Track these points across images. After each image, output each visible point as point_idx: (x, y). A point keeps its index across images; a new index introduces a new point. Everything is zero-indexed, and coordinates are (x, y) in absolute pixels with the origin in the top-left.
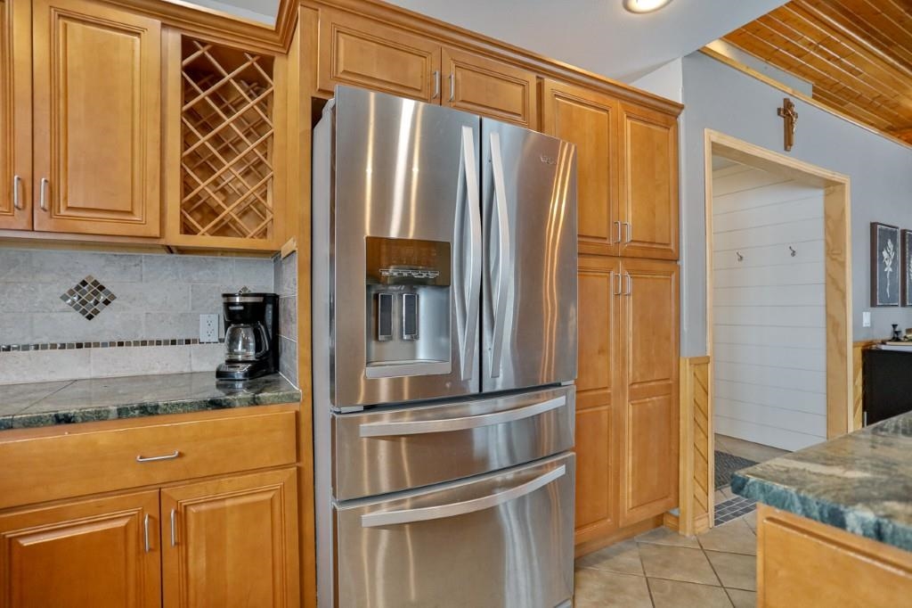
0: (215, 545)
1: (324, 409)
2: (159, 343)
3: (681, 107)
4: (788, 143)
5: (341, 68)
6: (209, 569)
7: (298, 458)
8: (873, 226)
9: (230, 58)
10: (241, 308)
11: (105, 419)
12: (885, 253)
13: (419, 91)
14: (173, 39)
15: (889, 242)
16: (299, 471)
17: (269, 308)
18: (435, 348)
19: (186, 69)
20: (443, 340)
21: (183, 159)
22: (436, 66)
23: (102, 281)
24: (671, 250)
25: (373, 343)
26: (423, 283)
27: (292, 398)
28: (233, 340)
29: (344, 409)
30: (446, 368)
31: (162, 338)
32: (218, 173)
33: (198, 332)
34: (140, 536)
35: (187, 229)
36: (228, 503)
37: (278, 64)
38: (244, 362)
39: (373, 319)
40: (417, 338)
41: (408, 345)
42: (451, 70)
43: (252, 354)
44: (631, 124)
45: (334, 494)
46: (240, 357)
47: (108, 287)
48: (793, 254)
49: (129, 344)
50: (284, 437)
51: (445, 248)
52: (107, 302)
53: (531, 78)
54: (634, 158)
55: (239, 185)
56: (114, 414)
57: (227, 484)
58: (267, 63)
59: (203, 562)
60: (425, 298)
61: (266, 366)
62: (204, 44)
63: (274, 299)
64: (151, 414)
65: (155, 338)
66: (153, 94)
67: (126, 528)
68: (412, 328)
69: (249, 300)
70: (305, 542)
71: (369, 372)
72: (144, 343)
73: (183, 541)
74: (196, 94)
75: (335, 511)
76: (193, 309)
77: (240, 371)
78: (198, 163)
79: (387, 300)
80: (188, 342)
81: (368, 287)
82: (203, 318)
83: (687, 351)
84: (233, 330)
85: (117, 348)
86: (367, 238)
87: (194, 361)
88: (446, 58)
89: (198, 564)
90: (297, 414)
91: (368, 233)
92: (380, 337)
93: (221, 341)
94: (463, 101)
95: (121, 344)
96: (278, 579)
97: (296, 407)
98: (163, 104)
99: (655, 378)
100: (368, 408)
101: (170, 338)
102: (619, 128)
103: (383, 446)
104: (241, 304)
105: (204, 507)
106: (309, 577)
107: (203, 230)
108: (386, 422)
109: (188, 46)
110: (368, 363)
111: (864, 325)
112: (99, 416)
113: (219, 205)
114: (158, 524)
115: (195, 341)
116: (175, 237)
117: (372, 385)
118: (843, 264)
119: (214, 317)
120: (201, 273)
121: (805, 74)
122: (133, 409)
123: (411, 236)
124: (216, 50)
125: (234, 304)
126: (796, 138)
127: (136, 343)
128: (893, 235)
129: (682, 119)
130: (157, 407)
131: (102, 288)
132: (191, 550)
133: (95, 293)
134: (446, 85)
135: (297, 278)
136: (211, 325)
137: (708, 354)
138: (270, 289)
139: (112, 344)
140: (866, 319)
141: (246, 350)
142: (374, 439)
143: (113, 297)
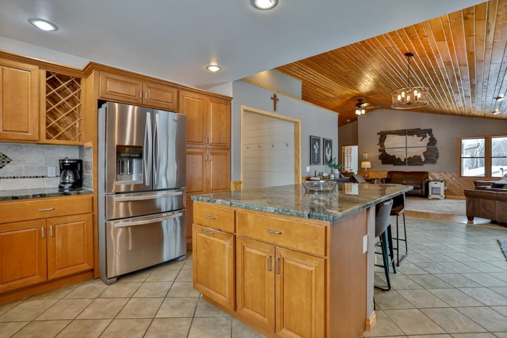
0: (64, 237)
1: (102, 194)
2: (30, 177)
3: (232, 98)
4: (275, 109)
5: (108, 90)
6: (62, 245)
7: (93, 211)
8: (311, 136)
9: (64, 78)
10: (69, 164)
11: (29, 198)
12: (315, 146)
13: (135, 96)
14: (43, 73)
15: (317, 143)
16: (93, 215)
17: (79, 164)
18: (138, 177)
19: (47, 82)
20: (140, 174)
21: (47, 113)
22: (141, 88)
23: (6, 154)
24: (227, 146)
25: (118, 175)
26: (135, 158)
27: (91, 192)
28: (65, 176)
29: (109, 193)
30: (142, 182)
31: (32, 175)
32: (60, 118)
33: (47, 173)
34: (40, 234)
35: (48, 137)
36: (69, 224)
37: (83, 81)
38: (69, 183)
39: (118, 168)
40: (133, 174)
41: (129, 176)
42: (145, 89)
43: (72, 181)
44: (213, 105)
45: (106, 218)
46: (67, 182)
47: (8, 156)
48: (287, 145)
49: (17, 178)
50: (88, 204)
51: (141, 147)
52: (8, 162)
53: (175, 91)
54: (213, 115)
55: (65, 119)
56: (31, 197)
57: (69, 219)
58: (79, 80)
59: (60, 242)
60: (135, 162)
61: (78, 184)
62: (54, 73)
63: (80, 161)
64: (44, 197)
65: (29, 175)
66: (36, 92)
67: (35, 231)
68: (131, 171)
69: (71, 162)
70: (95, 237)
71: (117, 183)
72: (24, 177)
73: (54, 235)
74: (51, 90)
75: (106, 223)
76: (45, 164)
77: (67, 186)
78: (52, 114)
79: (123, 162)
80: (43, 177)
81: (117, 159)
82: (49, 168)
83: (233, 179)
84: (65, 172)
85: (12, 179)
86: (117, 145)
87: (45, 183)
88: (144, 86)
89: (59, 244)
90: (93, 198)
91: (116, 143)
92: (120, 174)
93: (57, 176)
94: (150, 99)
95: (14, 178)
96: (86, 249)
97: (91, 195)
98: (39, 94)
99: (221, 188)
100: (117, 193)
101: (35, 175)
102: (208, 106)
103: (121, 205)
104: (68, 163)
105: (61, 225)
106: (96, 249)
107: (54, 138)
108: (123, 197)
109: (48, 74)
110: (117, 181)
111: (307, 171)
112: (27, 197)
113: (57, 126)
114: (46, 230)
115: (46, 177)
116: (44, 140)
117: (118, 187)
118: (299, 150)
119: (54, 168)
120: (48, 152)
121: (298, 78)
122: (38, 195)
123: (134, 144)
124: (58, 75)
125: (66, 163)
126: (277, 107)
127: (21, 177)
128: (318, 140)
129: (232, 101)
130: (45, 195)
131: (6, 157)
132: (56, 238)
133: (3, 159)
134: (144, 94)
135: (92, 155)
136: (53, 170)
137: (241, 180)
138: (77, 158)
139: (11, 178)
140: (308, 169)
141: (70, 178)
142: (118, 202)
143: (11, 160)
